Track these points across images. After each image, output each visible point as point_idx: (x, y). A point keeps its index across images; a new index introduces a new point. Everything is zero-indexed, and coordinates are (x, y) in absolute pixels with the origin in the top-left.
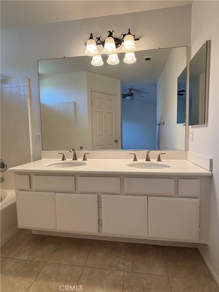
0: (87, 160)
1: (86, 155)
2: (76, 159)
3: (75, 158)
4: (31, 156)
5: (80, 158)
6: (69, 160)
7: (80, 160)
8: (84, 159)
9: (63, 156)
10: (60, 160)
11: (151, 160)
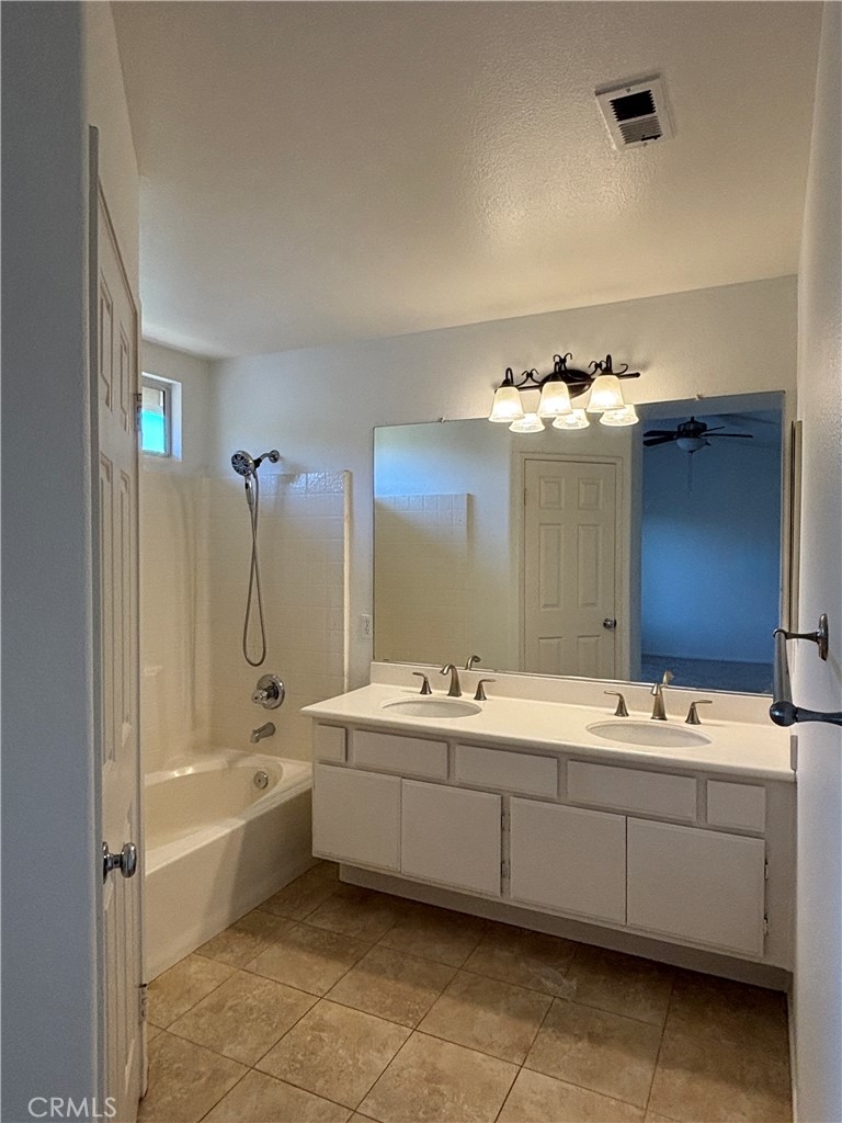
0: (485, 699)
1: (483, 683)
2: (458, 695)
3: (455, 690)
4: (346, 674)
5: (468, 692)
6: (439, 693)
7: (467, 697)
8: (479, 696)
9: (425, 683)
10: (414, 692)
11: (667, 716)
